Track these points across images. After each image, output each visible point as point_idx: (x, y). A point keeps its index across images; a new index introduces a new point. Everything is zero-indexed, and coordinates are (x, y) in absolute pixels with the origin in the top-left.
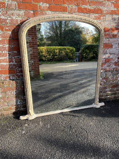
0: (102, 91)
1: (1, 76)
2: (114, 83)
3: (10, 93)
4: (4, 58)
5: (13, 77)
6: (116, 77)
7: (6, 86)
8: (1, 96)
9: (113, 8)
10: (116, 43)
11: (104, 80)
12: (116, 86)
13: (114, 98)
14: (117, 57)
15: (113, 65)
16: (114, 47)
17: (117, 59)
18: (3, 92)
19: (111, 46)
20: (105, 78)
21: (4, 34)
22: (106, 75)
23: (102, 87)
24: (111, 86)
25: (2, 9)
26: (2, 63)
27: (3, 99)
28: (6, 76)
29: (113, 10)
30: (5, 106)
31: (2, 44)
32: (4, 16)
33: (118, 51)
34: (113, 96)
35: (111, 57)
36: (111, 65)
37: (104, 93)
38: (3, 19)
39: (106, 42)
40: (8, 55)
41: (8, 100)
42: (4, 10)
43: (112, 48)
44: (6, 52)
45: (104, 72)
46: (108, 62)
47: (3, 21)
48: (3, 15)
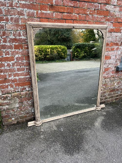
0: (102, 95)
1: (19, 88)
2: (111, 89)
3: (26, 103)
4: (22, 72)
5: (28, 88)
6: (114, 83)
7: (23, 97)
8: (18, 106)
9: (112, 27)
10: (114, 55)
11: (104, 86)
12: (113, 90)
13: (111, 101)
14: (114, 66)
15: (111, 73)
16: (112, 58)
17: (114, 68)
18: (20, 102)
19: (110, 58)
20: (104, 85)
21: (23, 51)
22: (105, 81)
23: (102, 92)
24: (109, 90)
25: (23, 30)
26: (20, 77)
27: (19, 109)
28: (23, 87)
29: (112, 28)
30: (21, 115)
31: (21, 60)
32: (25, 36)
33: (115, 61)
34: (111, 99)
35: (110, 66)
36: (109, 73)
37: (103, 97)
38: (23, 39)
39: (106, 55)
40: (26, 69)
41: (24, 109)
42: (24, 31)
43: (110, 59)
44: (24, 67)
45: (104, 79)
46: (107, 71)
47: (23, 41)
48: (23, 35)
